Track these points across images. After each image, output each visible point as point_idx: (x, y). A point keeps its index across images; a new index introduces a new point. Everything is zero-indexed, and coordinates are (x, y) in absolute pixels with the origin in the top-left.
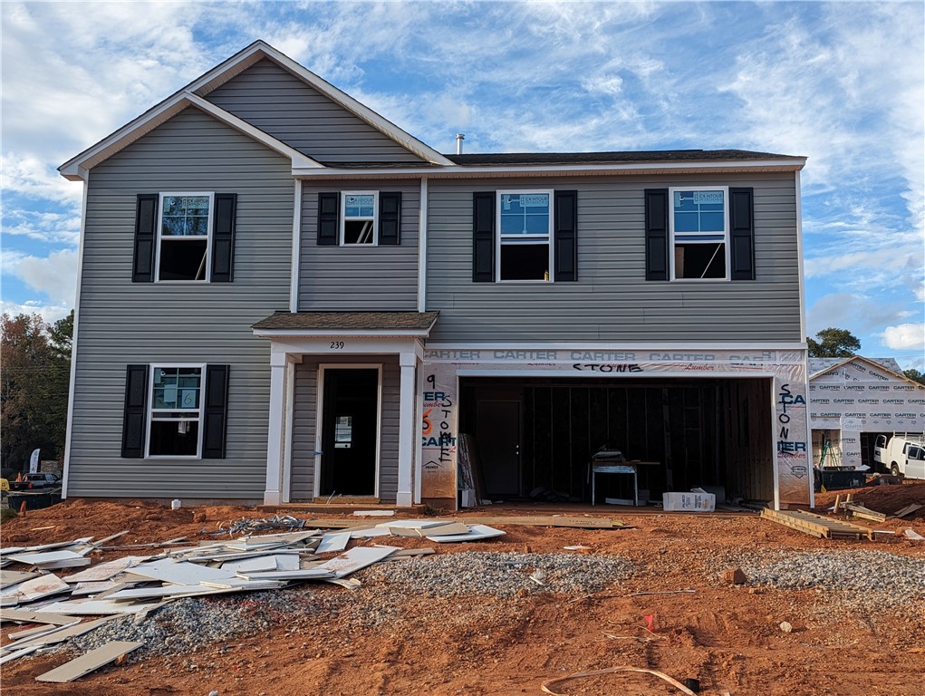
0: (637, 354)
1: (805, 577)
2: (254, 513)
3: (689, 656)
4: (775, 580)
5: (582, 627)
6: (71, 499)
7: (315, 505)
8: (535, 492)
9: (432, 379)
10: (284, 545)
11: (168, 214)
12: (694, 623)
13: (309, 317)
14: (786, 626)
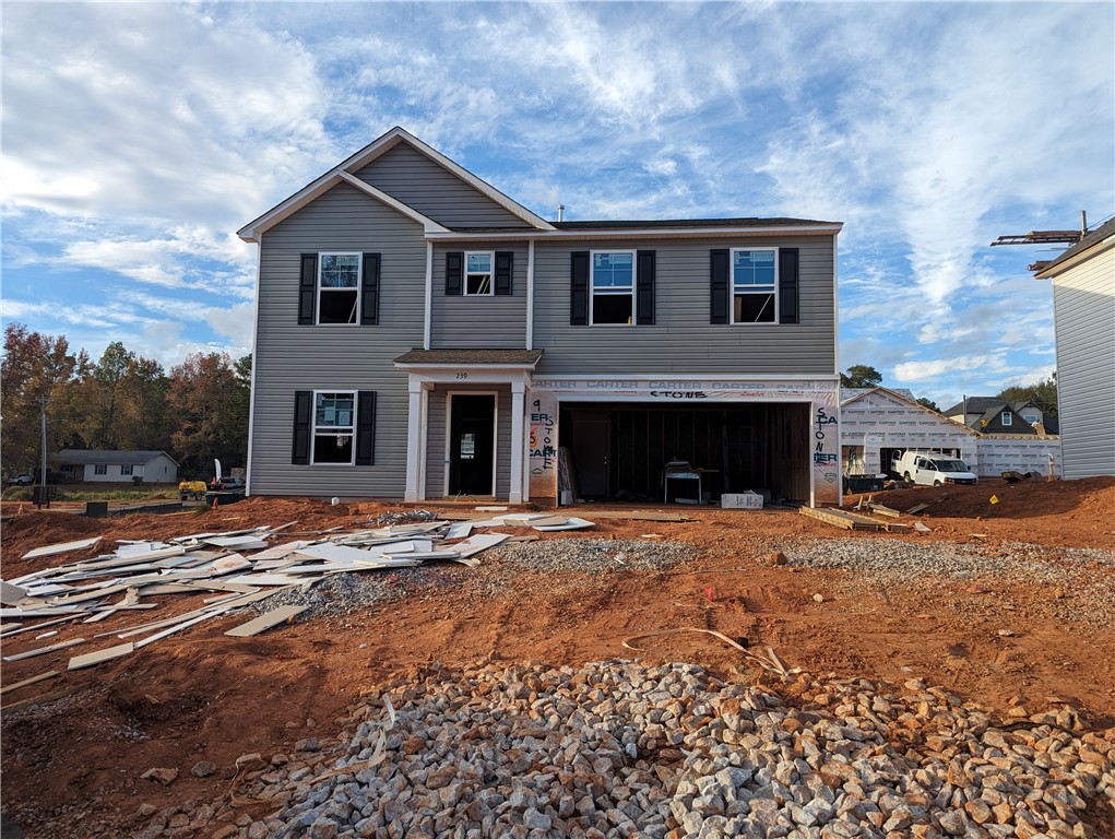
0: (702, 383)
1: (835, 559)
2: (397, 508)
3: (741, 620)
4: (810, 562)
5: (655, 597)
6: (253, 496)
7: (445, 502)
8: (619, 493)
9: (537, 403)
10: (421, 532)
11: (327, 269)
12: (745, 594)
13: (438, 353)
14: (818, 598)
